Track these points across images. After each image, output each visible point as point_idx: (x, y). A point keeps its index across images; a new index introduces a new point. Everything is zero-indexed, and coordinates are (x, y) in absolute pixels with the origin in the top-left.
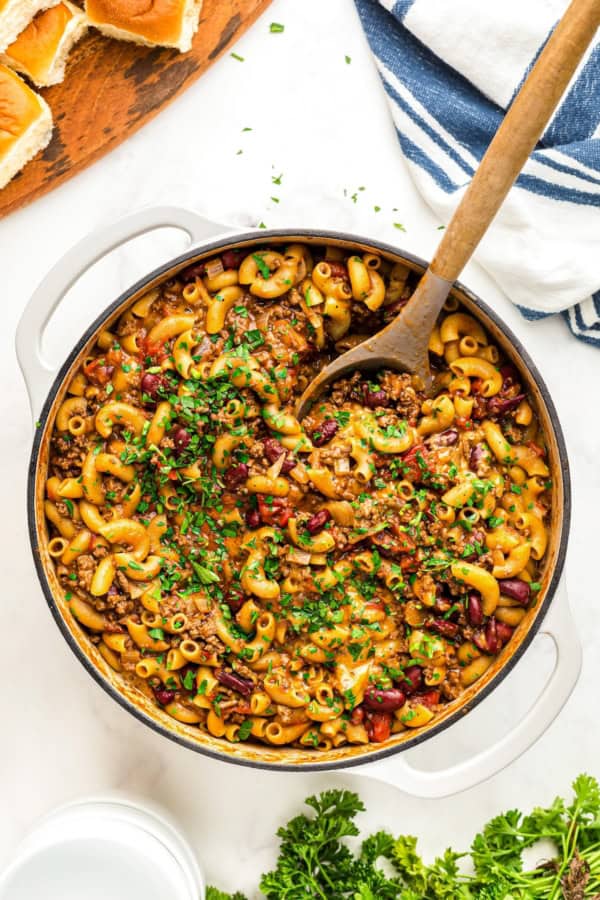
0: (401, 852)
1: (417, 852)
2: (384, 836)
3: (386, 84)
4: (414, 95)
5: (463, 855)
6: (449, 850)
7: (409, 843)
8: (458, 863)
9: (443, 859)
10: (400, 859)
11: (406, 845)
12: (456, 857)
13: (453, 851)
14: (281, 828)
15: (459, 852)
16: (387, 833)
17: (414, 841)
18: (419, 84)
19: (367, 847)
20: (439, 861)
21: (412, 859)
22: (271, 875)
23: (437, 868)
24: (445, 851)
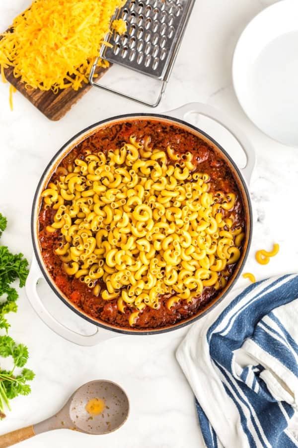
0: (11, 305)
1: (11, 312)
2: (17, 297)
3: (289, 275)
4: (284, 284)
5: (7, 331)
6: (10, 326)
7: (14, 309)
8: (4, 329)
9: (7, 322)
10: (8, 304)
11: (13, 308)
12: (7, 328)
13: (9, 327)
14: (23, 256)
15: (8, 330)
16: (18, 299)
17: (15, 311)
18: (288, 287)
19: (13, 290)
20: (6, 321)
21: (8, 310)
22: (7, 251)
23: (3, 320)
24: (10, 324)
